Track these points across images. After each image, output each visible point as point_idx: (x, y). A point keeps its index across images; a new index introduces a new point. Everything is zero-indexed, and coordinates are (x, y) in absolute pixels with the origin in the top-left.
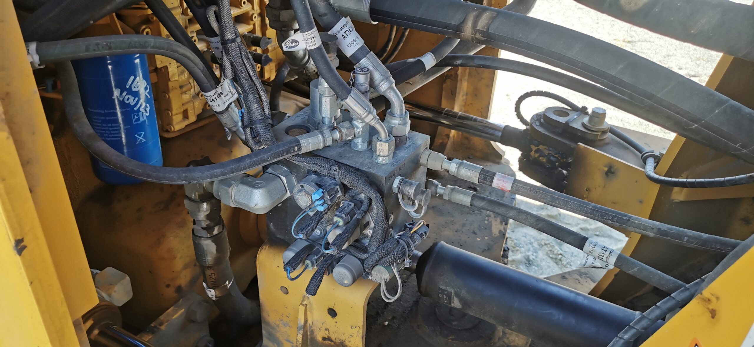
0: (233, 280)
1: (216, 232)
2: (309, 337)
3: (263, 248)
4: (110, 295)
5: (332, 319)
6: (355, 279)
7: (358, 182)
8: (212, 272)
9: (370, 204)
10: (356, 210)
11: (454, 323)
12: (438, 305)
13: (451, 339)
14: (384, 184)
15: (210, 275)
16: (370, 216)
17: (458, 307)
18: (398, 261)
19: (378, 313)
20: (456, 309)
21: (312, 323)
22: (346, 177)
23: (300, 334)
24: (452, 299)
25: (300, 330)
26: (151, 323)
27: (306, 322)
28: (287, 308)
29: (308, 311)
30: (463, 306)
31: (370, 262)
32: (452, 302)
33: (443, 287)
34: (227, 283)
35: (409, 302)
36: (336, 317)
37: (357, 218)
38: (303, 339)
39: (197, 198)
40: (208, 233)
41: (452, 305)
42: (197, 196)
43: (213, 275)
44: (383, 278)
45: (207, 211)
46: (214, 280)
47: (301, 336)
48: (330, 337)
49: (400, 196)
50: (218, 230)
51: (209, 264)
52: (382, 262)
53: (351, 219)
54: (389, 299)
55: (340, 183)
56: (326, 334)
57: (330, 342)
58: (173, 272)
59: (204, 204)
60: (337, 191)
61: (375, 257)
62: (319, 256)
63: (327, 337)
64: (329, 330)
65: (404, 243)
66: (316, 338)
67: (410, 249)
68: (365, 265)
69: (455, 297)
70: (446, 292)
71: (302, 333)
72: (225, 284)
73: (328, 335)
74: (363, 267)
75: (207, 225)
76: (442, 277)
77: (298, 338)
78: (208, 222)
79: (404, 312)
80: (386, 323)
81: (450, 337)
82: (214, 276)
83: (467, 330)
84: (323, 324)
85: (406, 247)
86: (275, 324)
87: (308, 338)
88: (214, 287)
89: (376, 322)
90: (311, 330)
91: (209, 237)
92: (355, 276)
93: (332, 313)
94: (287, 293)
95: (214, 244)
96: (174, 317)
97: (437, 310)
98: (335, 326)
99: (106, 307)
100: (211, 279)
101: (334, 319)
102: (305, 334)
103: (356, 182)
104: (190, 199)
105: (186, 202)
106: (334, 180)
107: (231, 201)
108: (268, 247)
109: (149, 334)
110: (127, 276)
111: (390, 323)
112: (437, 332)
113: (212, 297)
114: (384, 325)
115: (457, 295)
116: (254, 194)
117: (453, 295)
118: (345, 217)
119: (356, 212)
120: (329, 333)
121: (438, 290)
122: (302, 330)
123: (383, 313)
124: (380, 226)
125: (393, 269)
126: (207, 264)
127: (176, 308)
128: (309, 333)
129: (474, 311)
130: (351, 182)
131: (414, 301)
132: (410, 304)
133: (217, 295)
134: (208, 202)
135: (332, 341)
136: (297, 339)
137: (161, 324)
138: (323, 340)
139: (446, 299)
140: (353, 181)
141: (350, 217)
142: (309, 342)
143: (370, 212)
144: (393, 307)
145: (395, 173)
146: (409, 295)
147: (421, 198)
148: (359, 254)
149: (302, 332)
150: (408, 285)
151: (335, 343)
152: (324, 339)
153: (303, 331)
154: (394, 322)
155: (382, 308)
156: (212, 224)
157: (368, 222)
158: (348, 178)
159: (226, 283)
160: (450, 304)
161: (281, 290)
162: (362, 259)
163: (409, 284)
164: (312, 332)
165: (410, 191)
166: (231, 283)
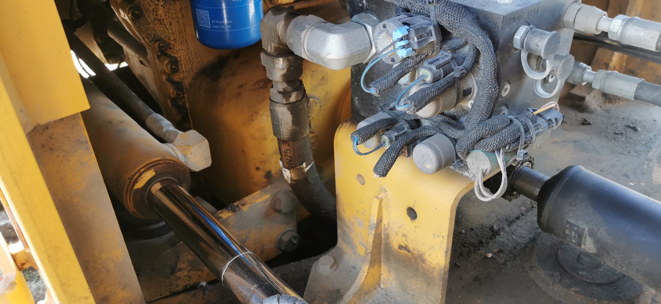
0: (312, 164)
1: (293, 99)
2: (383, 242)
3: (342, 126)
4: (185, 156)
5: (411, 222)
6: (441, 165)
7: (461, 20)
8: (288, 148)
9: (476, 61)
10: (454, 65)
11: (581, 273)
12: (562, 247)
13: (574, 291)
14: (500, 28)
15: (286, 151)
16: (474, 80)
17: (591, 252)
18: (507, 147)
19: (481, 242)
20: (587, 255)
21: (388, 224)
22: (445, 13)
23: (372, 234)
24: (583, 238)
25: (371, 229)
26: (235, 201)
27: (380, 221)
28: (362, 203)
29: (384, 208)
30: (598, 249)
31: (464, 143)
32: (582, 244)
33: (573, 221)
34: (304, 165)
35: (524, 237)
36: (416, 220)
37: (453, 75)
38: (374, 241)
39: (273, 51)
40: (284, 98)
41: (583, 247)
42: (273, 48)
43: (288, 151)
44: (480, 168)
45: (283, 69)
46: (289, 158)
47: (373, 237)
48: (407, 246)
49: (524, 56)
50: (296, 96)
51: (284, 137)
52: (482, 143)
53: (445, 75)
54: (484, 196)
55: (435, 23)
56: (403, 242)
57: (406, 252)
58: (263, 154)
59: (279, 60)
60: (429, 34)
61: (473, 135)
62: (401, 132)
63: (403, 245)
64: (406, 236)
65: (520, 124)
66: (391, 245)
67: (528, 136)
68: (458, 145)
69: (588, 237)
70: (576, 228)
71: (373, 234)
72: (302, 166)
73: (405, 242)
74: (455, 149)
75: (283, 89)
76: (573, 208)
77: (369, 239)
78: (285, 85)
79: (515, 248)
80: (490, 255)
81: (573, 289)
82: (290, 153)
83: (599, 285)
84: (400, 227)
85: (522, 130)
86: (350, 221)
87: (381, 242)
88: (290, 167)
89: (477, 251)
90: (386, 233)
91: (285, 103)
92: (441, 160)
93: (412, 213)
94: (363, 184)
95: (289, 113)
96: (257, 201)
97: (560, 253)
98: (415, 232)
99: (172, 162)
100: (286, 156)
101: (414, 223)
102: (378, 236)
103: (458, 21)
104: (267, 53)
105: (262, 55)
106: (428, 20)
107: (303, 50)
108: (348, 124)
109: (230, 212)
110: (206, 140)
111: (494, 256)
112: (555, 278)
113: (288, 180)
114: (486, 258)
115: (592, 234)
116: (328, 39)
117: (586, 232)
118: (435, 69)
119: (453, 67)
120: (406, 240)
121: (565, 224)
122: (375, 229)
123: (488, 243)
124: (486, 89)
125: (497, 157)
126: (282, 136)
127: (262, 193)
128: (383, 237)
129: (614, 260)
130: (450, 21)
131: (530, 238)
132: (524, 240)
133: (292, 177)
134: (284, 58)
135: (409, 251)
136: (367, 241)
137: (243, 205)
138: (399, 248)
139: (575, 237)
140: (454, 19)
141: (444, 71)
142: (382, 248)
143: (475, 75)
144: (501, 239)
145: (520, 17)
146: (524, 230)
147: (557, 65)
148: (452, 130)
149: (374, 232)
150: (527, 219)
151: (412, 254)
152: (401, 247)
153: (376, 231)
154: (500, 257)
155: (487, 238)
156: (289, 89)
157: (471, 88)
158: (447, 15)
159: (302, 164)
160: (580, 244)
161: (358, 179)
162: (454, 139)
163: (527, 217)
164: (387, 236)
165: (540, 44)
166: (309, 166)
